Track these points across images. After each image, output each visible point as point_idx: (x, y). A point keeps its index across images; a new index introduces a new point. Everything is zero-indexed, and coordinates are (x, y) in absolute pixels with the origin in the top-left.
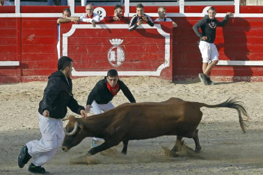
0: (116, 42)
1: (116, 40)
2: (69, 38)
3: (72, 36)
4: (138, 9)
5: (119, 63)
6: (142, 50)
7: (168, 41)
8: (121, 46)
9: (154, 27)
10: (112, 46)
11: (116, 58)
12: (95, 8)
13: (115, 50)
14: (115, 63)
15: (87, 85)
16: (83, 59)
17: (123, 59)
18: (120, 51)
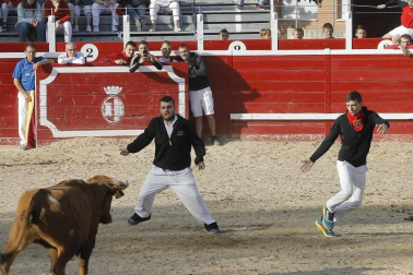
0: (113, 90)
1: (113, 87)
2: (49, 86)
3: (53, 83)
4: (142, 46)
5: (117, 119)
6: (148, 101)
7: (182, 87)
8: (119, 96)
9: (163, 70)
10: (107, 95)
11: (113, 112)
12: (83, 45)
13: (111, 101)
14: (111, 118)
15: (73, 150)
16: (69, 114)
17: (122, 113)
18: (117, 102)
